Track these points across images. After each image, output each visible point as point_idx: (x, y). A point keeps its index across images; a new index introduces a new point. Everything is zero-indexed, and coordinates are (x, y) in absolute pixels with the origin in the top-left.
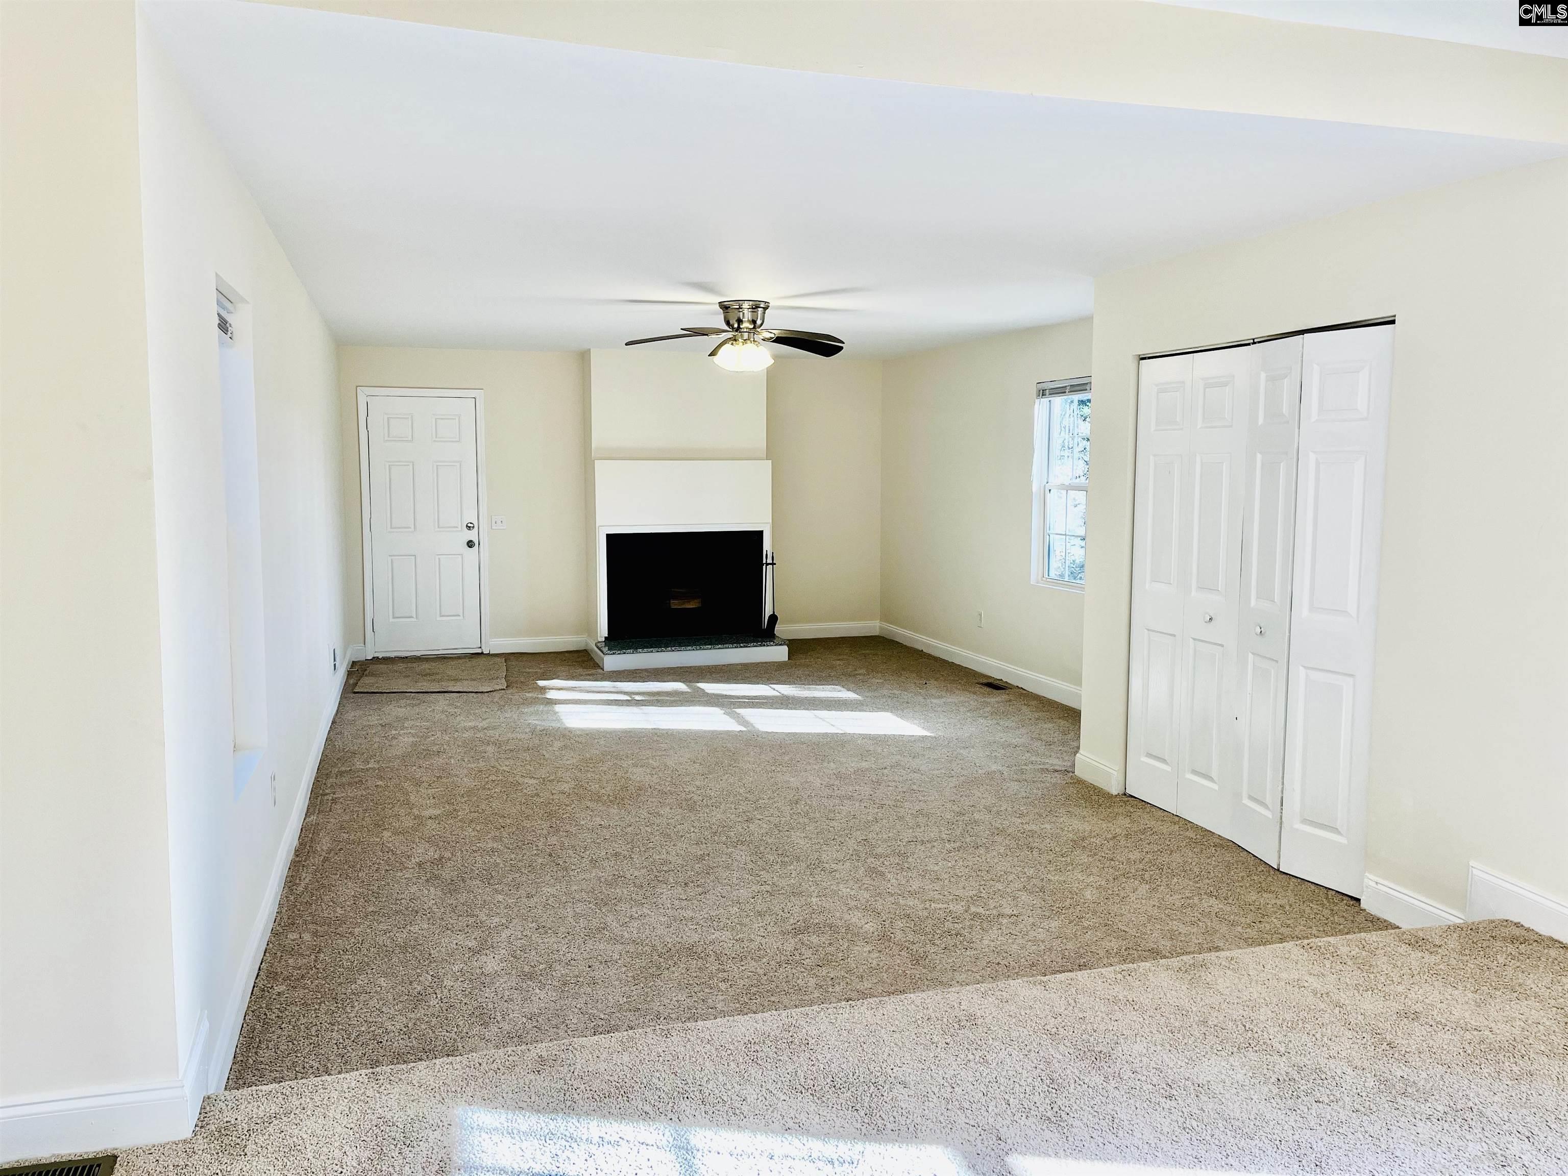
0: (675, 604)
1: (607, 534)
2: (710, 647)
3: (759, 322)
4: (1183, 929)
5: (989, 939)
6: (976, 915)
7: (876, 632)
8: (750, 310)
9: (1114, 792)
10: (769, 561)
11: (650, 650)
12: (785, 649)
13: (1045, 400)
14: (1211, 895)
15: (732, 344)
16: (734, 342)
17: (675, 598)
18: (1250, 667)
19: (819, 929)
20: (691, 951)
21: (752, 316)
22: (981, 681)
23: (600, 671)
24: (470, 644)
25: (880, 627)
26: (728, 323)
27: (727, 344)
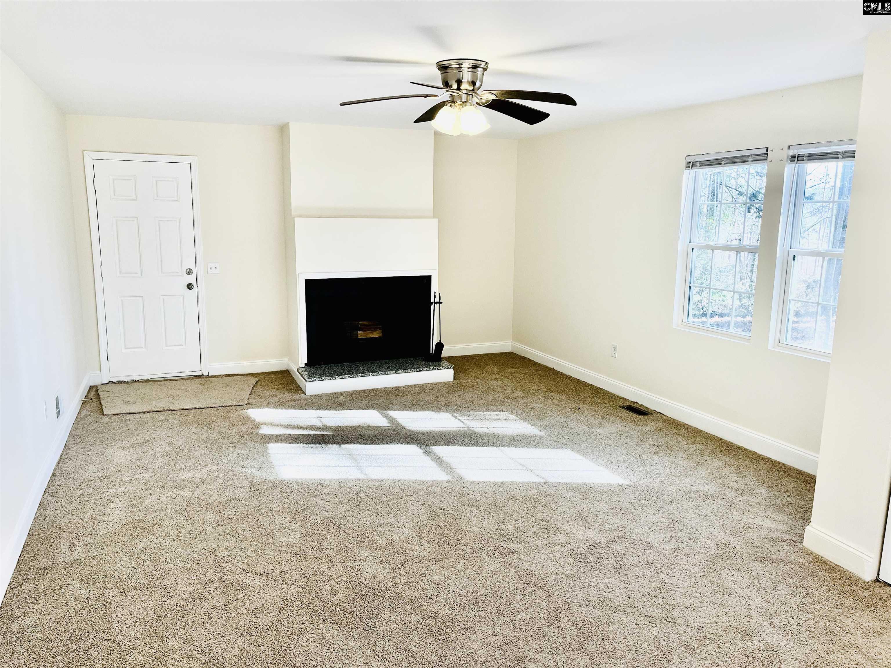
0: (361, 335)
1: (306, 280)
2: (393, 372)
3: (478, 84)
7: (509, 350)
8: (470, 70)
9: (867, 579)
10: (437, 300)
11: (344, 377)
12: (451, 372)
13: (693, 171)
15: (451, 106)
16: (453, 104)
17: (361, 329)
21: (473, 76)
22: (621, 404)
23: (303, 396)
24: (191, 370)
25: (513, 346)
26: (446, 84)
27: (445, 107)
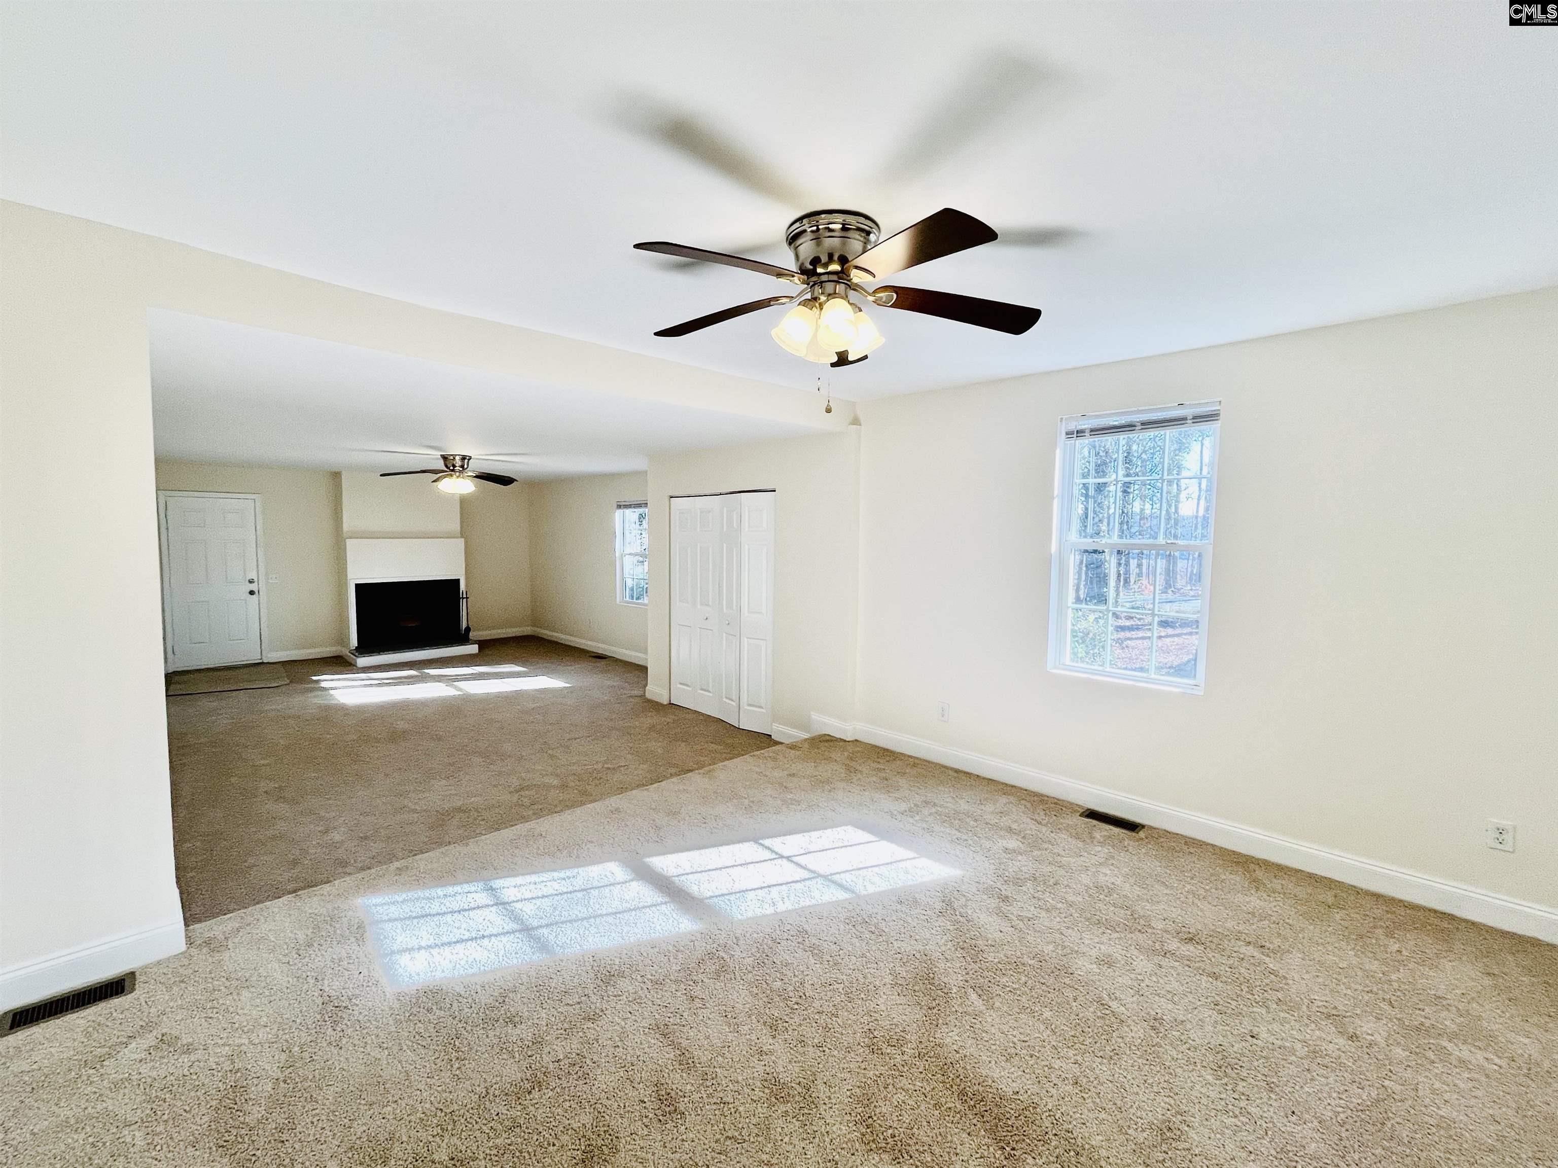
0: (403, 625)
1: (355, 584)
3: (466, 466)
4: (702, 759)
5: (618, 777)
6: (608, 768)
7: (529, 633)
8: (460, 460)
9: (665, 703)
10: (465, 596)
11: (388, 652)
12: (477, 646)
13: (621, 511)
14: (712, 743)
15: (449, 478)
16: (451, 477)
18: (724, 638)
19: (528, 788)
20: (459, 810)
21: (462, 463)
22: (593, 655)
23: (355, 668)
24: (255, 658)
25: (532, 630)
26: (446, 466)
27: (446, 478)
